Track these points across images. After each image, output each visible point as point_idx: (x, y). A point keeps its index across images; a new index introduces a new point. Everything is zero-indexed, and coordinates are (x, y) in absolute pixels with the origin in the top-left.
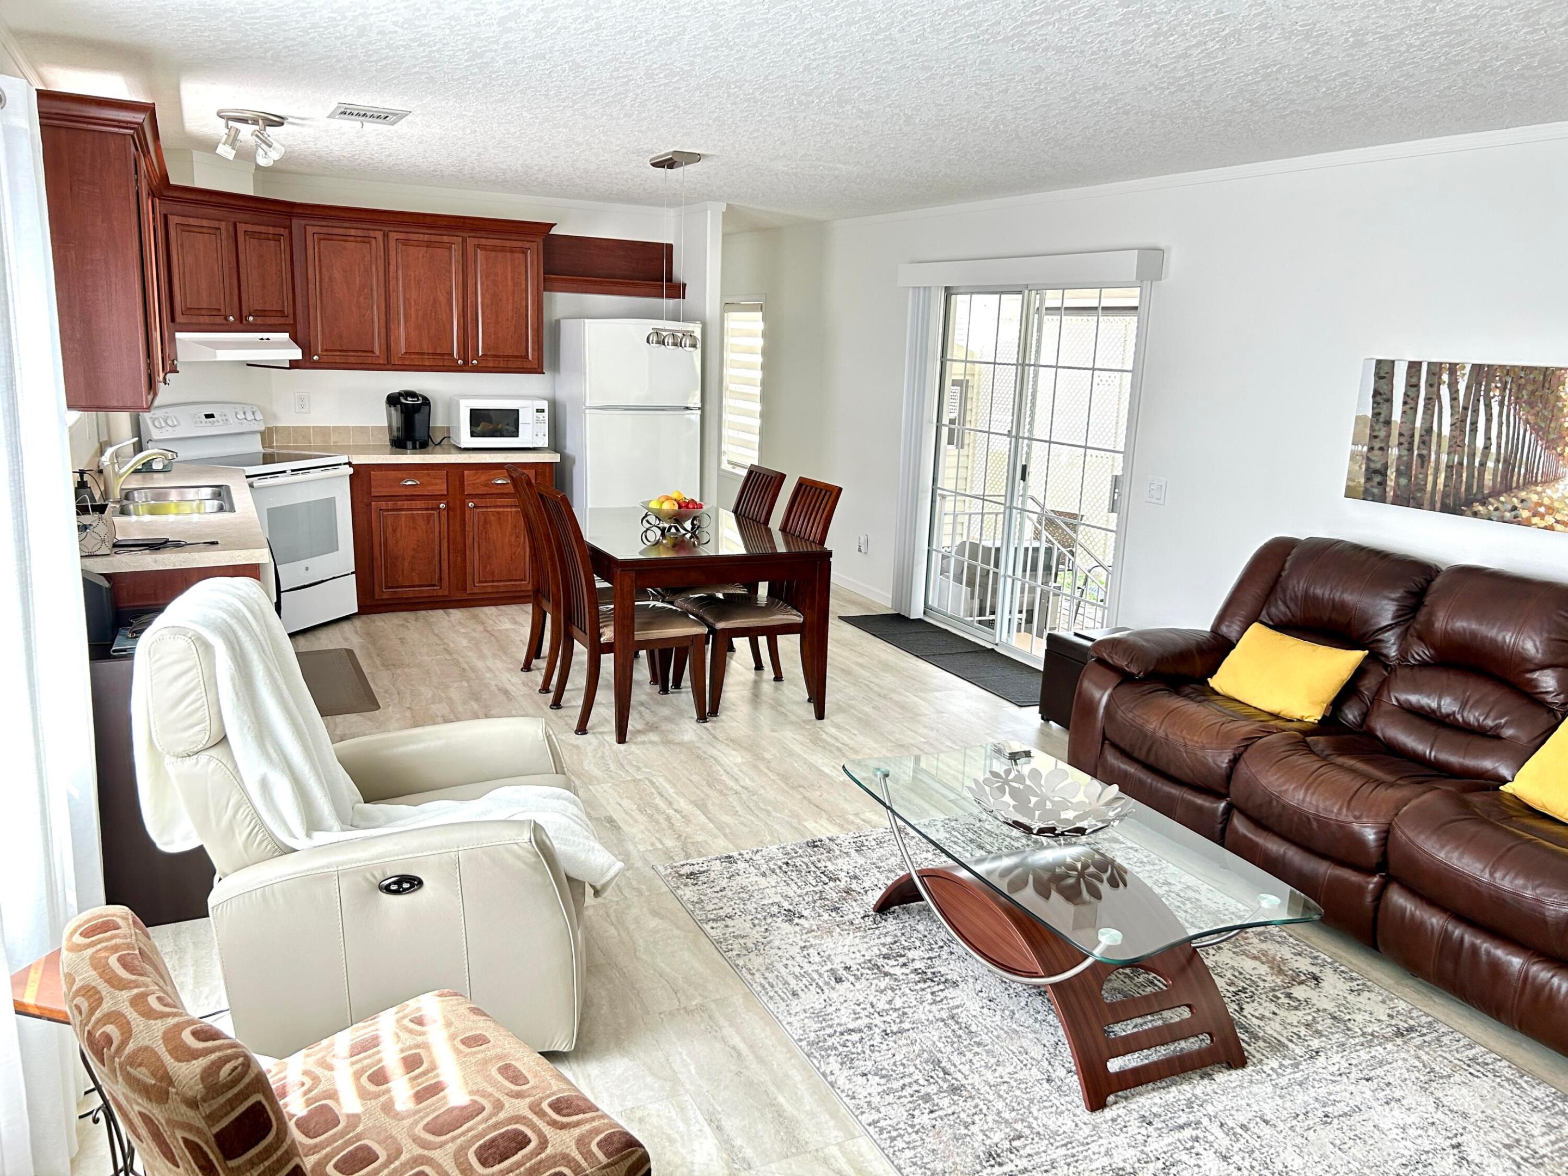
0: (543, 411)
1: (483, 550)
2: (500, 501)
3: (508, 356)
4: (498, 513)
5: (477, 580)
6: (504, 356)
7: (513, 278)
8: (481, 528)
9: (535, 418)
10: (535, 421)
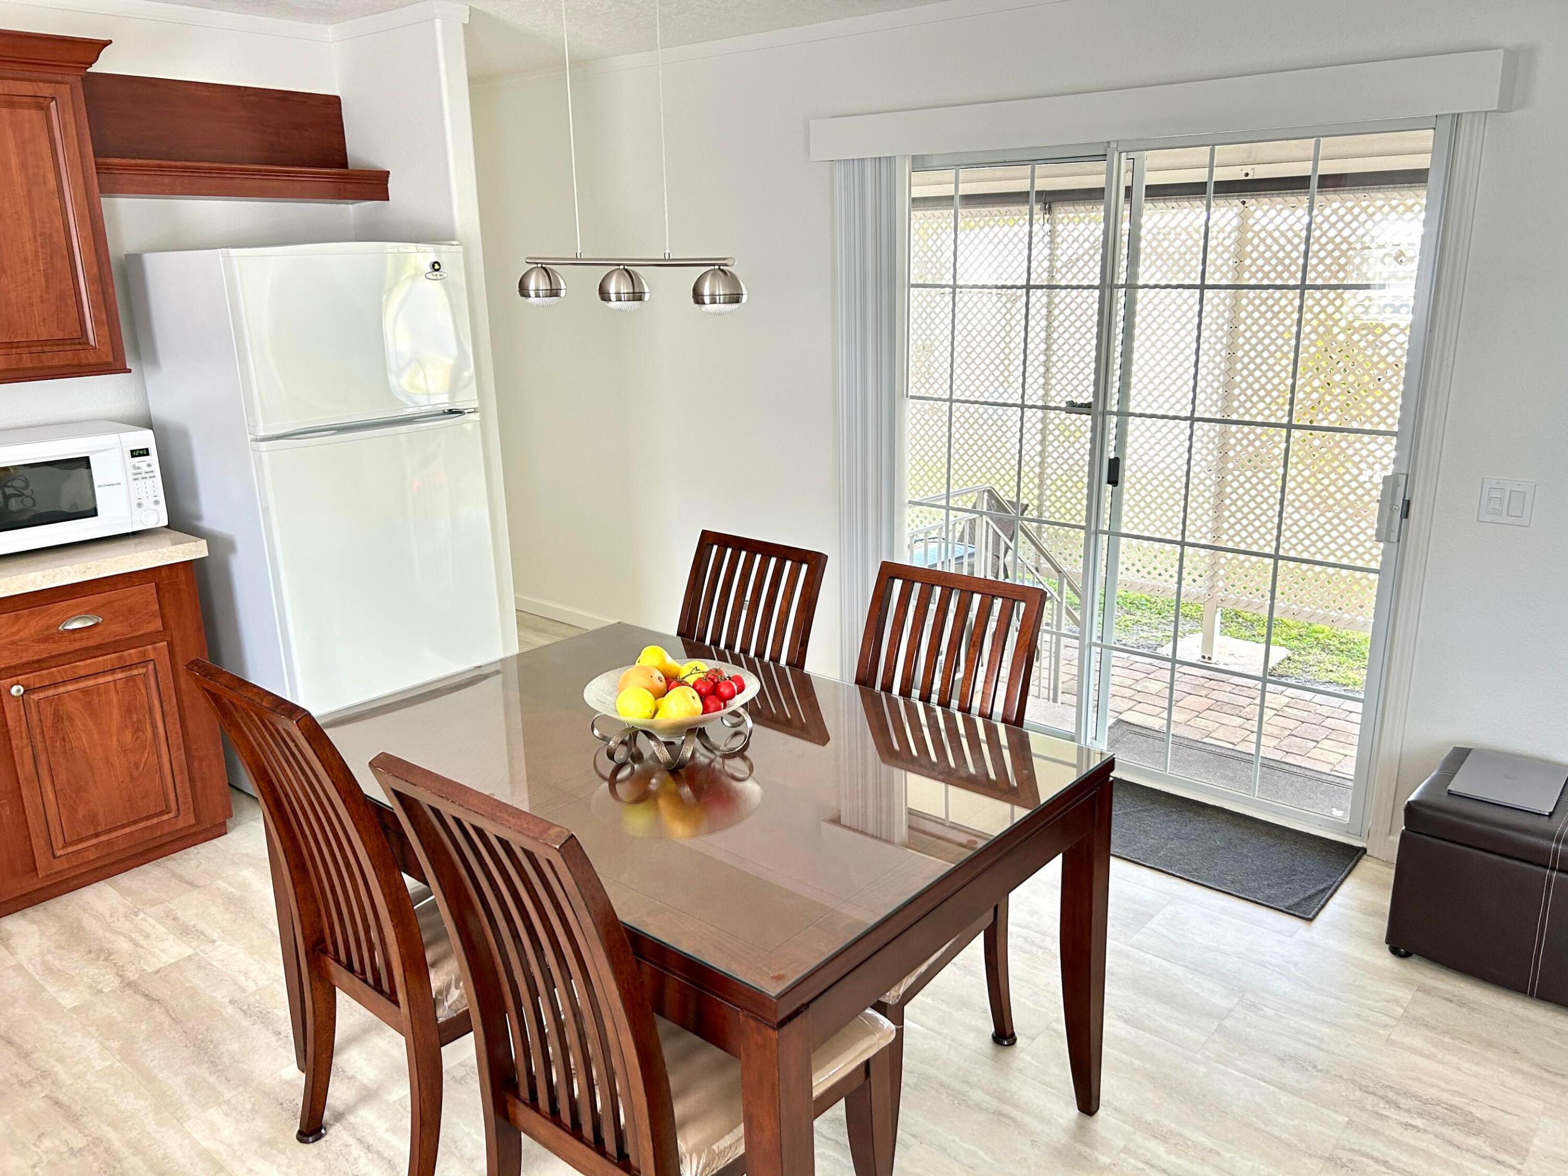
0: (145, 452)
1: (62, 778)
2: (83, 666)
3: (39, 342)
4: (85, 691)
5: (58, 842)
6: (30, 344)
7: (23, 166)
8: (49, 733)
9: (131, 471)
10: (131, 477)
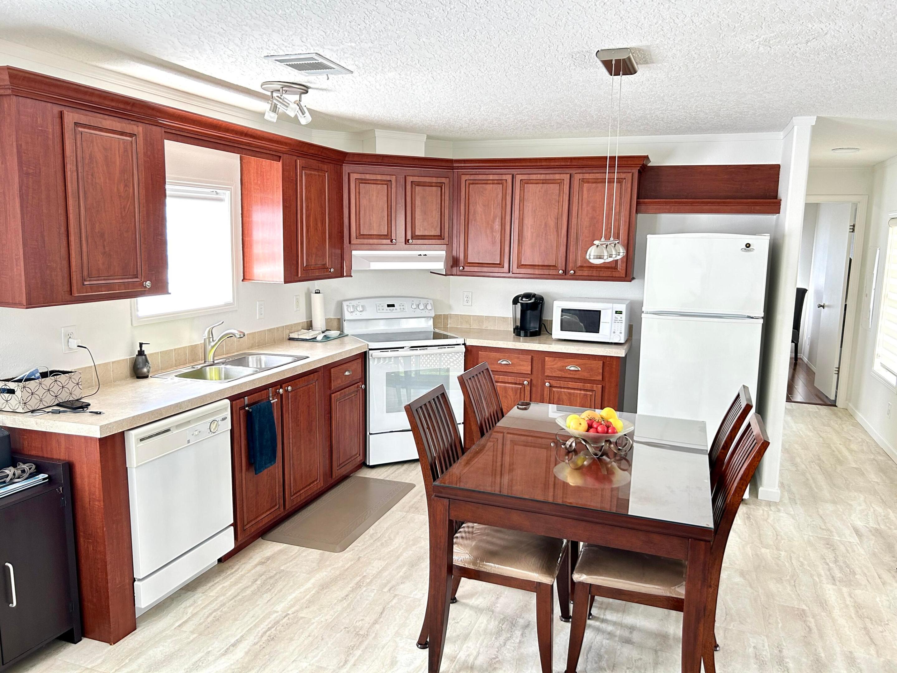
0: (621, 313)
2: (571, 384)
3: (600, 267)
4: (570, 394)
6: (597, 268)
7: (609, 204)
9: (614, 319)
10: (613, 321)
